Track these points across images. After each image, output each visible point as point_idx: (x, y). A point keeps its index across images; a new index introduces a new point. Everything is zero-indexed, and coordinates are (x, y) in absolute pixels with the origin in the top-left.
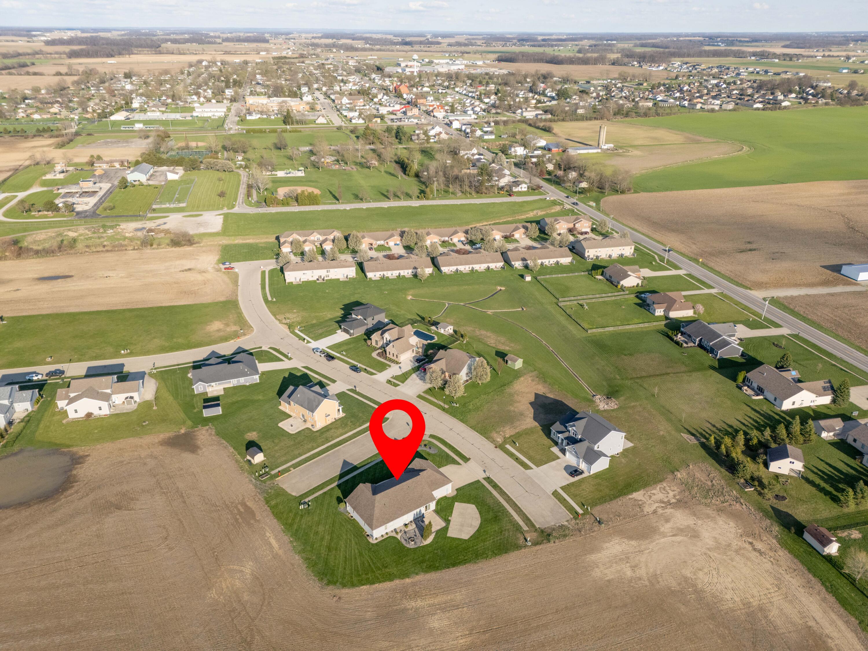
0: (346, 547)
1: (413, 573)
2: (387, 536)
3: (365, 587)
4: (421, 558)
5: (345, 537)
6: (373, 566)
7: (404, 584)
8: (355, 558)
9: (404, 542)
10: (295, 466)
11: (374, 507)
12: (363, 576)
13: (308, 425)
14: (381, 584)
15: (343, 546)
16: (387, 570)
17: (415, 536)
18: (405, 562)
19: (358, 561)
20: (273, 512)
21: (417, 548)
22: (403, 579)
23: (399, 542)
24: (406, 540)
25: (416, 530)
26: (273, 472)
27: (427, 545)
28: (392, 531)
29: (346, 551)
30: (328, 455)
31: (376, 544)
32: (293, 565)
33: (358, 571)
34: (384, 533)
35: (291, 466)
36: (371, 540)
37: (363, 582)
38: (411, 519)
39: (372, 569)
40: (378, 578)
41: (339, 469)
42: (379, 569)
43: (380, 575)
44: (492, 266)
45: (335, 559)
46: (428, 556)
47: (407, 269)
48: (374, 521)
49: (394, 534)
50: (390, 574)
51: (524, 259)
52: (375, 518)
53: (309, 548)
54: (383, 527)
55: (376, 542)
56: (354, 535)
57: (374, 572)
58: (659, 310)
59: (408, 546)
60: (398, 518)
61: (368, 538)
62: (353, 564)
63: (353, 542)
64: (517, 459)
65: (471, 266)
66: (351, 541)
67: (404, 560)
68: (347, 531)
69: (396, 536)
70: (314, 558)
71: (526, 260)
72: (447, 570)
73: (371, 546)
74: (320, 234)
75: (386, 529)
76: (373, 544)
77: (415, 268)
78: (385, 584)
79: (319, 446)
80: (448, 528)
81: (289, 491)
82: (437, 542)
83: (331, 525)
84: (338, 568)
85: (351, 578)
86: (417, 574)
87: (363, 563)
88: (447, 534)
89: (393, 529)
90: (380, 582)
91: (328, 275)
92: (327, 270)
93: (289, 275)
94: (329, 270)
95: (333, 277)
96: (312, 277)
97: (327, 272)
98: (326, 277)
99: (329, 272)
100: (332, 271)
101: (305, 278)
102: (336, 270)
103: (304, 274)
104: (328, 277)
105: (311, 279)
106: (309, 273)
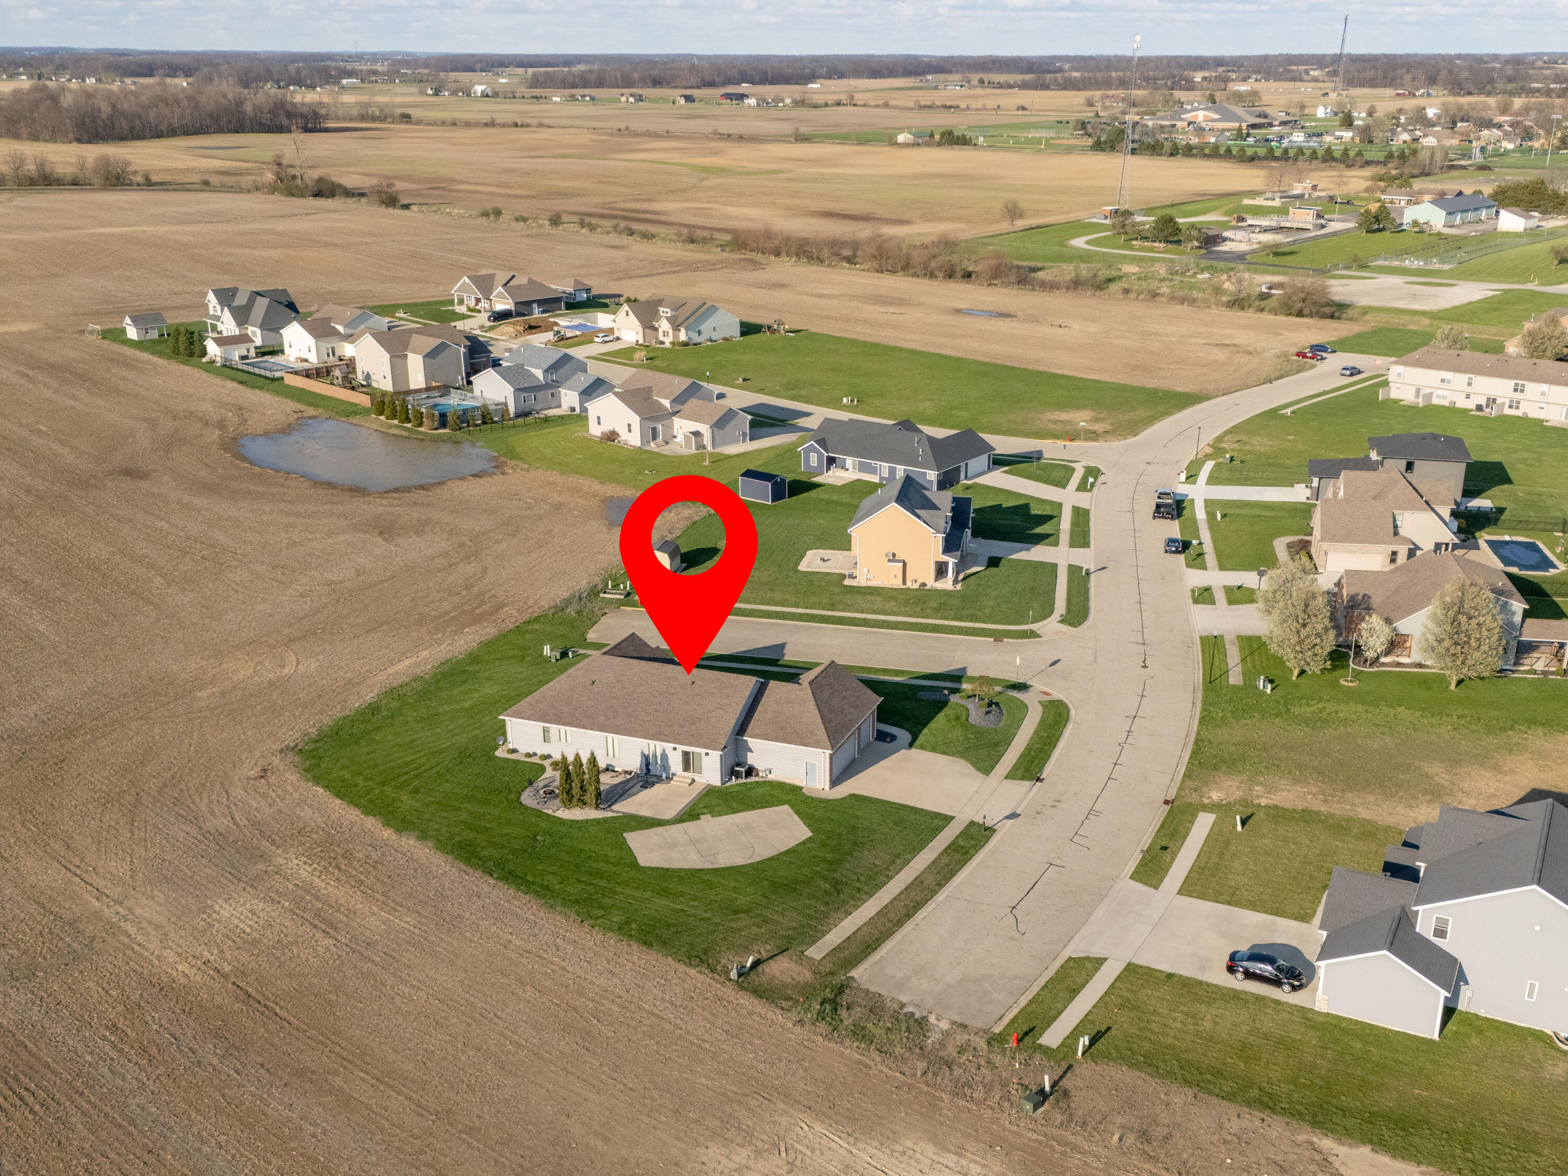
2: (537, 761)
41: (744, 650)
55: (503, 755)
60: (583, 727)
64: (1164, 849)
75: (547, 740)
80: (657, 825)
91: (1518, 402)
92: (1517, 385)
93: (1399, 375)
94: (1523, 386)
95: (1534, 413)
96: (1468, 397)
97: (1516, 390)
98: (1511, 407)
99: (1522, 391)
100: (1533, 389)
101: (1445, 397)
102: (1545, 387)
103: (1443, 381)
104: (1517, 408)
105: (1462, 403)
106: (1459, 380)
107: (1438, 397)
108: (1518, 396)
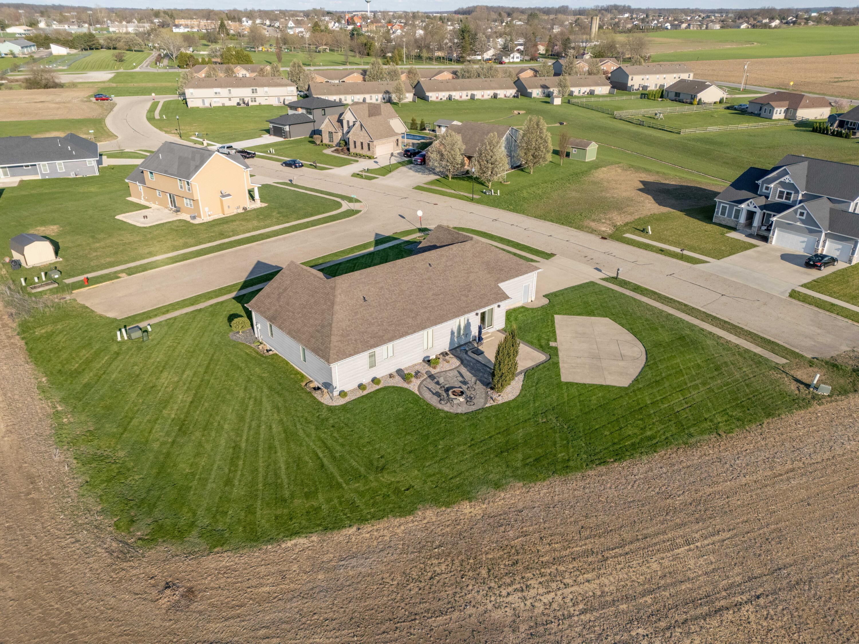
0: (242, 419)
1: (486, 482)
2: (376, 387)
3: (302, 541)
4: (501, 439)
5: (241, 394)
6: (332, 469)
7: (456, 522)
8: (271, 448)
9: (434, 401)
10: (130, 272)
11: (333, 304)
12: (297, 502)
13: (185, 216)
14: (367, 528)
15: (232, 416)
16: (386, 478)
17: (465, 383)
18: (448, 450)
19: (281, 456)
20: (30, 351)
21: (477, 412)
22: (448, 504)
23: (416, 400)
24: (437, 394)
25: (464, 370)
26: (69, 281)
27: (508, 403)
28: (391, 376)
29: (238, 432)
30: (223, 255)
31: (344, 408)
32: (31, 479)
33: (279, 486)
34: (366, 380)
35: (122, 271)
36: (325, 399)
37: (294, 525)
38: (444, 345)
39: (331, 477)
40: (353, 506)
41: (247, 274)
42: (358, 477)
43: (362, 494)
44: (501, 93)
45: (198, 455)
46: (521, 433)
47: (375, 92)
48: (334, 339)
49: (398, 382)
50: (397, 491)
51: (544, 87)
52: (335, 330)
53: (111, 428)
54: (363, 358)
55: (342, 401)
56: (271, 388)
57: (339, 486)
58: (779, 110)
59: (447, 408)
60: (406, 334)
61: (317, 395)
62: (261, 464)
63: (267, 405)
64: (662, 251)
65: (470, 93)
66: (258, 402)
67: (441, 445)
68: (249, 380)
69: (405, 385)
70: (121, 454)
71: (548, 88)
72: (603, 469)
73: (324, 414)
74: (247, 70)
75: (372, 365)
76: (331, 409)
77: (387, 92)
78: (382, 524)
79: (201, 243)
80: (556, 364)
81: (99, 310)
82: (536, 397)
83: (201, 370)
84: (204, 482)
85: (250, 510)
86: (498, 486)
87: (298, 462)
88: (558, 375)
89: (393, 370)
90: (363, 520)
91: (255, 99)
92: (253, 90)
93: (192, 94)
94: (256, 90)
95: (264, 102)
96: (230, 100)
97: (253, 92)
98: (252, 101)
99: (256, 92)
100: (261, 91)
101: (219, 102)
102: (266, 89)
103: (216, 93)
104: (255, 101)
105: (228, 103)
106: (224, 92)
107: (215, 102)
108: (254, 95)
